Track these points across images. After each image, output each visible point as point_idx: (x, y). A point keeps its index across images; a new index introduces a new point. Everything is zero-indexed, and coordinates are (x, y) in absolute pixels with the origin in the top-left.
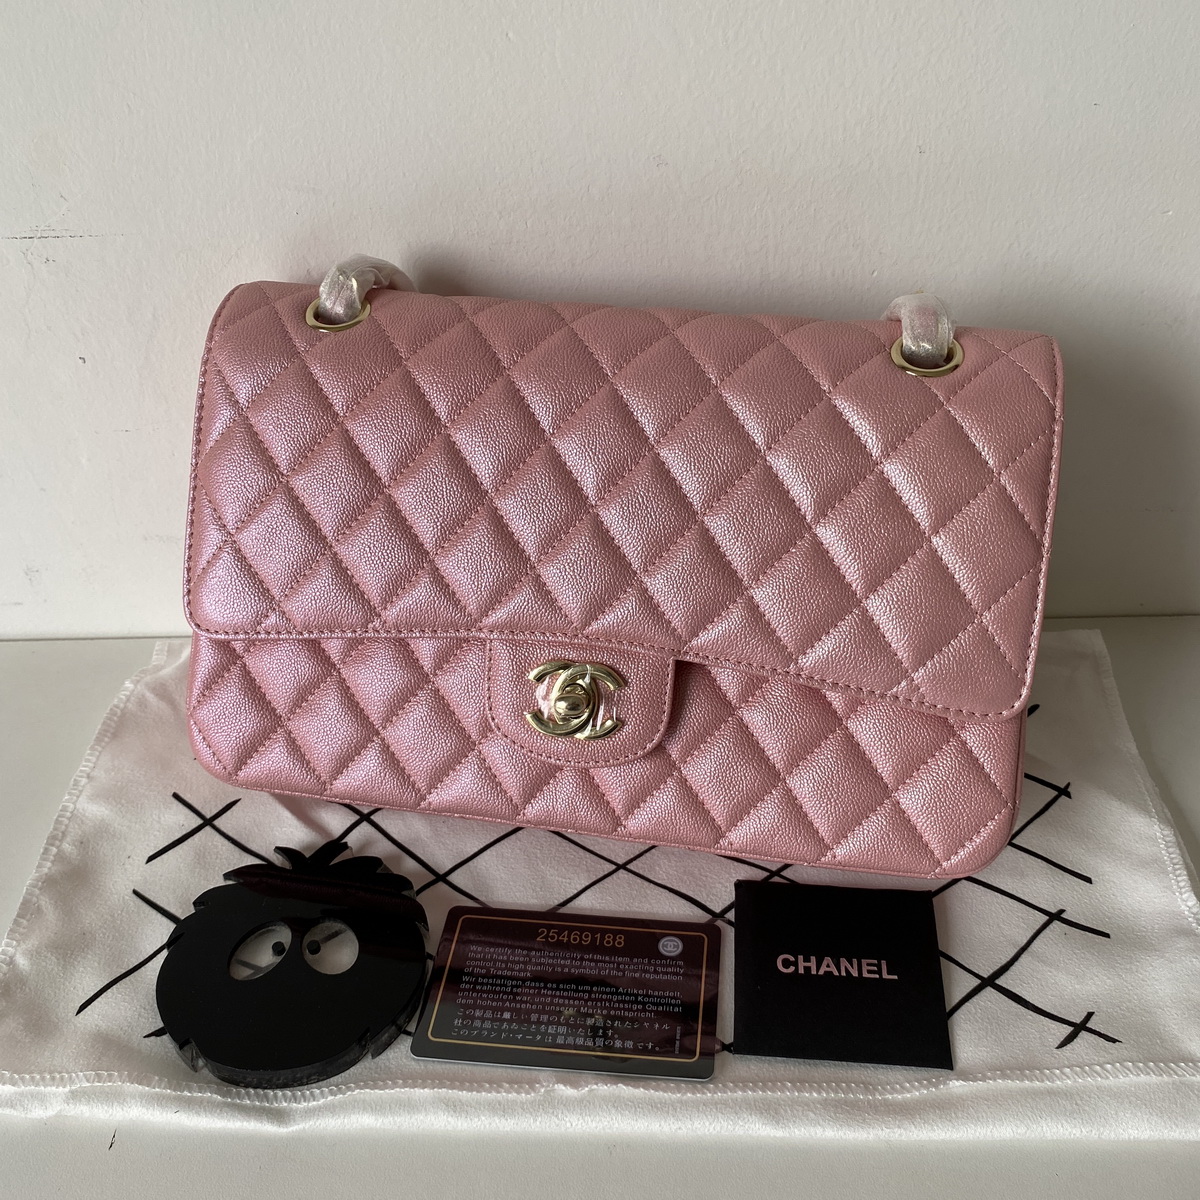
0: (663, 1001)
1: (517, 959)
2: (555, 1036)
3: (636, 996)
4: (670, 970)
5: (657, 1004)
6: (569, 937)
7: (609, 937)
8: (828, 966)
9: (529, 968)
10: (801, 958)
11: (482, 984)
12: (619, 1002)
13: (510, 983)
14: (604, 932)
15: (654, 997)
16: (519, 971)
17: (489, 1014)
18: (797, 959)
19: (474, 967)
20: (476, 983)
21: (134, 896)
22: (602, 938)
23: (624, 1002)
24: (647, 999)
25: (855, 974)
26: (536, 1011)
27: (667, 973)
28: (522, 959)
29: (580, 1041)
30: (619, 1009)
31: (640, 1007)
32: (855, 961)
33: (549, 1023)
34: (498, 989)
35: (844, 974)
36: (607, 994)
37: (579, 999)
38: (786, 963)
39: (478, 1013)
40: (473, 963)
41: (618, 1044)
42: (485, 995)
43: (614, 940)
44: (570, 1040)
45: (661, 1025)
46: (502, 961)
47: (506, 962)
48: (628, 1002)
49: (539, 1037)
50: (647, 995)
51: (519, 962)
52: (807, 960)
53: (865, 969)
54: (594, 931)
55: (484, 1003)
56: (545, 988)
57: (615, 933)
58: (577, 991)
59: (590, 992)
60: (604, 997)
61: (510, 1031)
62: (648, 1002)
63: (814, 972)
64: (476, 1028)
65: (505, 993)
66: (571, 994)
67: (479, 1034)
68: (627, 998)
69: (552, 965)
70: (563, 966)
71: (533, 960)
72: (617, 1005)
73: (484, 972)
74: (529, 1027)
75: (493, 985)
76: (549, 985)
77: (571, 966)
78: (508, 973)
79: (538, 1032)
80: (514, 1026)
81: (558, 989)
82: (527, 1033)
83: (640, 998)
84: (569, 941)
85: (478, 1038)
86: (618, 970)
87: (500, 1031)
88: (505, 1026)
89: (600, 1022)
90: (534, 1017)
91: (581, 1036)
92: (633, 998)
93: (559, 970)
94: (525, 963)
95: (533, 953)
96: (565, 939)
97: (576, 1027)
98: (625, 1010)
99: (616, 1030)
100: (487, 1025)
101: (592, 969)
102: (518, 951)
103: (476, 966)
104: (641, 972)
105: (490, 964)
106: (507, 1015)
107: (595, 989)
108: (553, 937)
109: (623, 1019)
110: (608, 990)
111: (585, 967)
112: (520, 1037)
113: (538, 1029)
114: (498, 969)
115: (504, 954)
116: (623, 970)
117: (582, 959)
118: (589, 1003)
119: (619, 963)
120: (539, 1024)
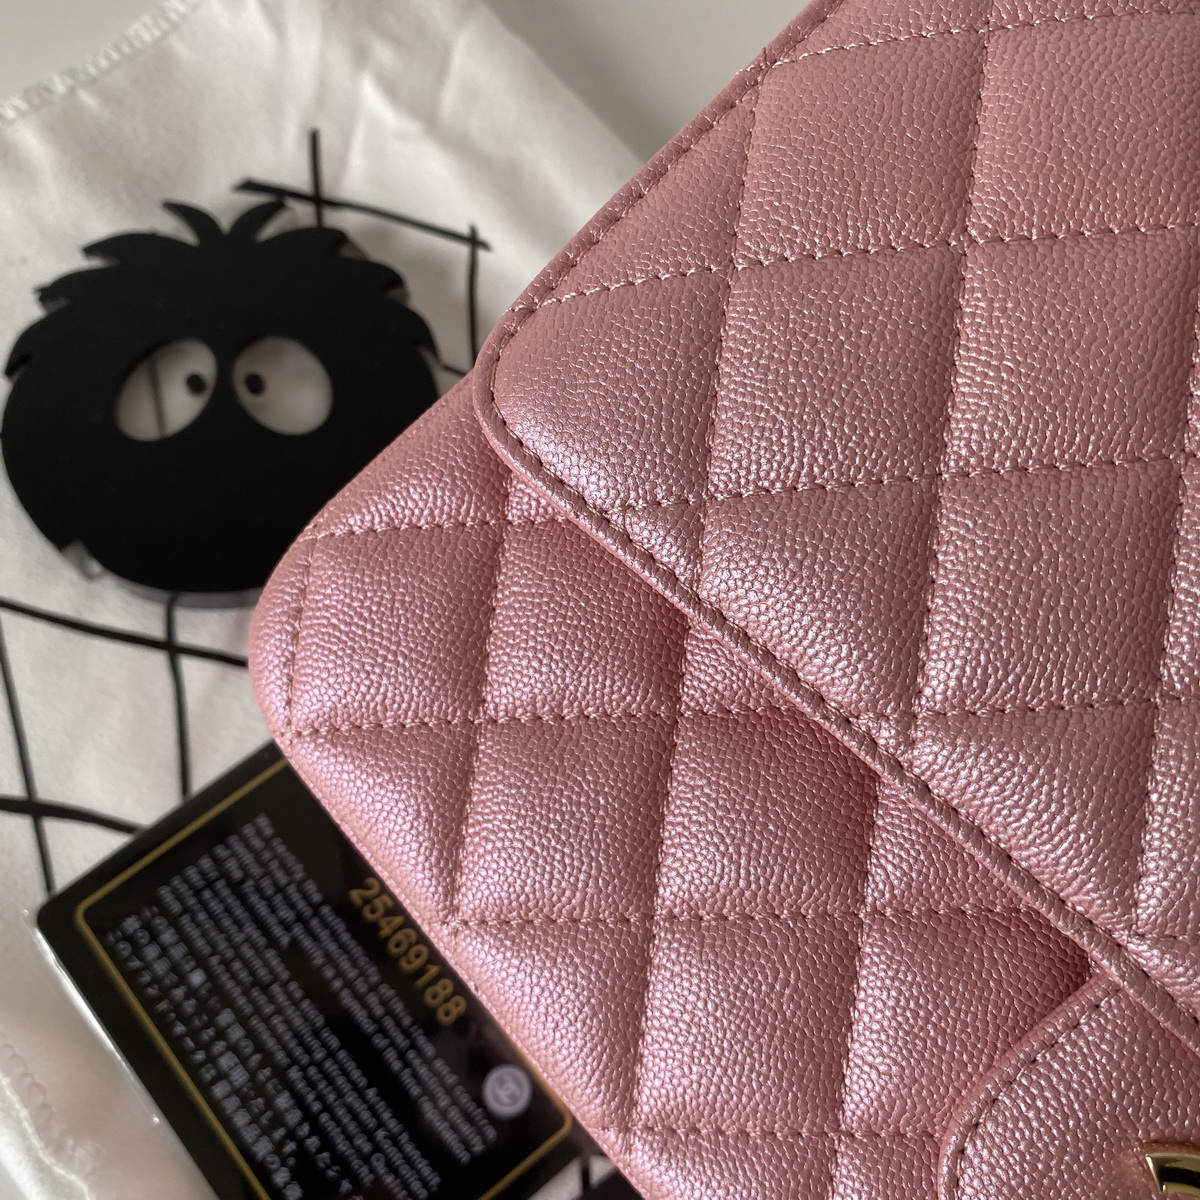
0: (405, 1170)
1: (296, 897)
2: (222, 1076)
3: (381, 1125)
4: (466, 1129)
5: (391, 1167)
6: (395, 933)
7: (445, 989)
9: (298, 930)
11: (216, 894)
12: (350, 1110)
13: (251, 929)
14: (448, 972)
15: (400, 1149)
16: (282, 922)
17: (178, 952)
19: (234, 855)
20: (210, 884)
22: (434, 982)
23: (355, 1117)
24: (387, 1145)
26: (237, 1012)
27: (454, 1128)
28: (301, 905)
29: (241, 1119)
30: (338, 1123)
31: (367, 1148)
33: (233, 1048)
34: (227, 922)
36: (349, 1080)
37: (308, 1051)
39: (168, 937)
40: (239, 848)
41: (281, 1177)
42: (202, 916)
43: (447, 1000)
44: (231, 1104)
46: (275, 883)
47: (280, 889)
48: (360, 1123)
50: (394, 1139)
51: (292, 906)
54: (436, 957)
55: (189, 928)
56: (284, 985)
57: (460, 990)
58: (316, 1033)
59: (331, 1055)
60: (340, 1081)
61: (177, 1007)
62: (383, 1152)
64: (141, 958)
65: (229, 939)
66: (306, 1030)
67: (137, 972)
68: (365, 1116)
69: (328, 956)
70: (340, 974)
71: (314, 923)
72: (341, 1112)
73: (237, 874)
74: (207, 1026)
75: (228, 910)
76: (293, 986)
77: (349, 984)
78: (262, 909)
79: (206, 1047)
80: (189, 1006)
81: (296, 1004)
82: (194, 1033)
83: (380, 1134)
84: (388, 939)
85: (131, 977)
86: (402, 1056)
87: (165, 994)
88: (179, 993)
89: (293, 1118)
90: (225, 1018)
91: (250, 1112)
92: (372, 1123)
93: (329, 973)
94: (300, 918)
95: (325, 910)
96: (386, 931)
97: (259, 1089)
98: (345, 1132)
99: (301, 1152)
100: (161, 968)
101: (371, 1016)
102: (311, 887)
103: (236, 856)
104: (426, 1091)
105: (256, 871)
106: (197, 978)
107: (342, 1055)
108: (373, 911)
109: (327, 1144)
110: (356, 1074)
111: (365, 1006)
112: (180, 1029)
113: (213, 1041)
114: (259, 890)
115: (289, 872)
116: (407, 1065)
117: (373, 988)
118: (312, 1071)
119: (413, 1046)
120: (221, 1034)
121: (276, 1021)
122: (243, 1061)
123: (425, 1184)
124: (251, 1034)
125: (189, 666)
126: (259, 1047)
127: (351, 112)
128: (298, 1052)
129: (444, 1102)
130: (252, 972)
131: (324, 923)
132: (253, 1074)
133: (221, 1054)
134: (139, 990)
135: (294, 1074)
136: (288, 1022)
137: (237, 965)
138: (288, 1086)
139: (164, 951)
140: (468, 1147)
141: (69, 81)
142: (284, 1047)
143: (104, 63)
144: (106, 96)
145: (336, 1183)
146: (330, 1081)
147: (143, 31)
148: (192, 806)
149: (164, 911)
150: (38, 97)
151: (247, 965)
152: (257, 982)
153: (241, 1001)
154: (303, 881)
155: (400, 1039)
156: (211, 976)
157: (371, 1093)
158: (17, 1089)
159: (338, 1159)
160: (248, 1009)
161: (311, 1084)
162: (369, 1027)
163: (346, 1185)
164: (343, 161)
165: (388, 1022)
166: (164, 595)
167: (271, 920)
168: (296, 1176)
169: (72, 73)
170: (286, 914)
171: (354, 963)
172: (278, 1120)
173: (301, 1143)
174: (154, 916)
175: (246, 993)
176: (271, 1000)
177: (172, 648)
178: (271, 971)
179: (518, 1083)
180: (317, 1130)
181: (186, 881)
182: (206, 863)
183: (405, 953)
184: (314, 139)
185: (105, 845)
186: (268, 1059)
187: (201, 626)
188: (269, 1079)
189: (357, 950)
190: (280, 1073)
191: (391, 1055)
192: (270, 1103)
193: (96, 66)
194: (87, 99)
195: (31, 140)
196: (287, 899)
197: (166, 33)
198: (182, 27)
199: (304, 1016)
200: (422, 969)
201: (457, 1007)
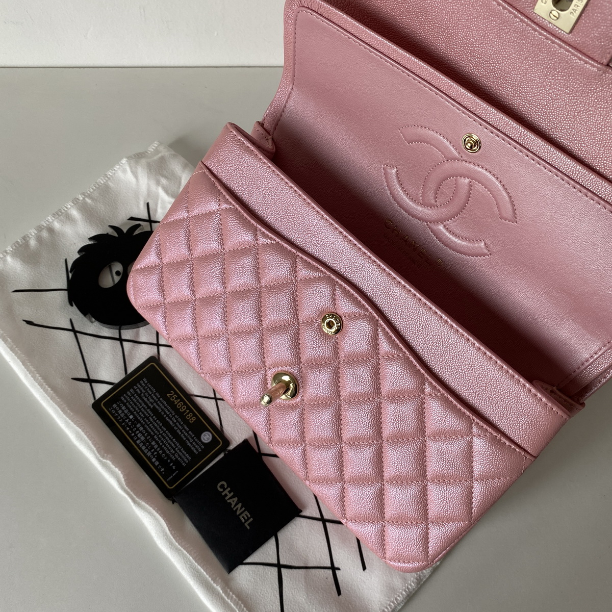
0: (183, 457)
1: (154, 397)
2: (138, 439)
3: (177, 447)
4: (197, 446)
5: (180, 456)
6: (178, 403)
7: (191, 415)
8: (233, 501)
9: (155, 404)
10: (229, 489)
11: (134, 397)
12: (169, 444)
13: (143, 405)
14: (191, 411)
15: (181, 452)
16: (151, 403)
17: (126, 411)
18: (227, 488)
19: (138, 388)
20: (133, 395)
21: (64, 261)
22: (188, 414)
23: (170, 445)
24: (178, 451)
25: (238, 513)
26: (141, 424)
27: (194, 446)
28: (155, 398)
29: (144, 448)
30: (166, 447)
31: (174, 452)
32: (244, 508)
33: (141, 432)
34: (138, 404)
35: (234, 509)
37: (159, 431)
38: (222, 486)
39: (124, 408)
40: (139, 386)
41: (154, 460)
42: (131, 403)
43: (191, 418)
44: (141, 445)
45: (173, 465)
46: (149, 394)
47: (150, 395)
48: (172, 447)
49: (133, 435)
50: (180, 450)
51: (153, 399)
52: (230, 492)
53: (244, 515)
54: (188, 408)
55: (129, 406)
56: (152, 417)
57: (195, 415)
58: (160, 427)
59: (164, 432)
60: (167, 438)
61: (127, 424)
62: (177, 453)
63: (226, 498)
64: (118, 413)
65: (138, 407)
66: (158, 427)
67: (117, 417)
68: (173, 445)
69: (162, 409)
70: (165, 413)
71: (158, 402)
72: (167, 445)
73: (139, 392)
74: (134, 428)
75: (138, 401)
76: (154, 417)
77: (168, 416)
78: (146, 400)
79: (135, 432)
80: (130, 423)
81: (155, 421)
82: (131, 429)
83: (177, 449)
84: (177, 404)
85: (115, 418)
86: (181, 431)
87: (124, 421)
88: (127, 421)
89: (156, 447)
90: (139, 425)
91: (145, 446)
92: (175, 447)
93: (163, 414)
94: (155, 401)
95: (161, 399)
96: (176, 403)
97: (148, 441)
98: (168, 449)
99: (158, 454)
100: (122, 415)
101: (173, 422)
102: (157, 394)
103: (139, 388)
104: (187, 438)
105: (144, 391)
106: (131, 417)
107: (167, 432)
108: (173, 398)
109: (164, 452)
110: (170, 436)
111: (171, 420)
112: (128, 429)
113: (136, 431)
114: (145, 396)
115: (152, 391)
116: (182, 433)
117: (174, 416)
118: (160, 436)
119: (184, 429)
120: (138, 429)
121: (151, 425)
122: (143, 435)
123: (187, 459)
124: (145, 429)
125: (125, 343)
126: (147, 431)
127: (157, 198)
128: (156, 432)
129: (191, 441)
130: (144, 415)
131: (162, 403)
132: (146, 438)
133: (138, 434)
134: (117, 421)
135: (155, 437)
136: (153, 425)
137: (140, 413)
138: (154, 440)
139: (123, 412)
140: (197, 450)
141: (83, 196)
142: (153, 431)
143: (92, 190)
144: (93, 199)
145: (167, 460)
146: (164, 438)
147: (101, 181)
148: (128, 377)
149: (122, 402)
150: (75, 201)
151: (143, 413)
152: (146, 417)
153: (142, 421)
154: (155, 393)
155: (180, 427)
156: (135, 416)
157: (174, 440)
158: (93, 444)
159: (167, 455)
160: (144, 423)
161: (160, 439)
162: (173, 425)
163: (169, 461)
164: (156, 210)
165: (177, 424)
166: (118, 327)
167: (148, 402)
168: (157, 459)
169: (83, 194)
170: (151, 400)
171: (169, 411)
172: (152, 447)
173: (158, 452)
174: (120, 404)
175: (143, 420)
176: (149, 421)
177: (121, 340)
178: (149, 414)
179: (209, 435)
180: (162, 449)
181: (127, 395)
182: (132, 390)
183: (181, 408)
184: (148, 204)
185: (107, 388)
186: (149, 434)
187: (127, 334)
188: (149, 439)
189: (169, 408)
190: (152, 437)
191: (178, 431)
192: (150, 444)
193: (89, 191)
194: (88, 201)
195: (75, 213)
196: (152, 397)
197: (107, 181)
198: (111, 179)
199: (157, 424)
200: (185, 411)
201: (194, 419)
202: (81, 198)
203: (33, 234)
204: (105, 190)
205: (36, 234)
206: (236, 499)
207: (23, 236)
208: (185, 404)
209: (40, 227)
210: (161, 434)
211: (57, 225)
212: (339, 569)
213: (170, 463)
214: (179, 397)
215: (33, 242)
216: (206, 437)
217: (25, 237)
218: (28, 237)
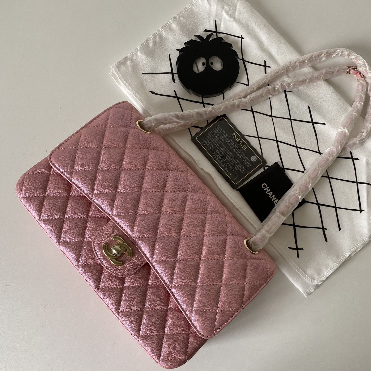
0: (241, 168)
1: (224, 136)
2: (217, 158)
3: (238, 163)
4: (249, 163)
6: (238, 140)
7: (245, 146)
8: (270, 194)
9: (225, 140)
10: (268, 187)
11: (214, 135)
13: (219, 140)
14: (245, 144)
15: (240, 166)
16: (223, 139)
17: (210, 143)
18: (267, 187)
20: (213, 134)
21: (168, 56)
22: (243, 146)
23: (234, 162)
24: (239, 165)
25: (273, 200)
26: (218, 150)
27: (247, 163)
29: (220, 162)
31: (236, 166)
32: (276, 198)
33: (218, 154)
34: (216, 139)
35: (271, 198)
37: (228, 154)
38: (264, 186)
39: (208, 141)
40: (216, 129)
41: (226, 169)
42: (212, 138)
43: (245, 148)
44: (219, 161)
45: (236, 172)
46: (221, 134)
47: (222, 135)
48: (235, 163)
49: (214, 155)
50: (239, 164)
51: (224, 137)
52: (268, 189)
53: (276, 201)
54: (243, 142)
55: (211, 140)
56: (224, 146)
57: (247, 146)
58: (229, 152)
60: (232, 158)
61: (210, 149)
63: (267, 192)
64: (205, 144)
65: (216, 141)
66: (227, 152)
68: (236, 162)
69: (229, 142)
70: (231, 145)
71: (227, 139)
72: (232, 162)
73: (216, 133)
75: (216, 137)
77: (232, 146)
78: (220, 137)
79: (215, 154)
80: (212, 149)
81: (226, 149)
82: (213, 152)
85: (204, 146)
86: (240, 155)
89: (227, 162)
90: (217, 151)
93: (229, 145)
94: (225, 138)
95: (228, 137)
96: (236, 139)
97: (222, 159)
98: (233, 164)
99: (228, 166)
100: (208, 145)
101: (235, 150)
103: (216, 131)
104: (243, 159)
105: (219, 132)
106: (213, 146)
107: (232, 155)
108: (235, 137)
110: (234, 157)
112: (211, 152)
114: (219, 134)
115: (223, 132)
116: (241, 156)
117: (235, 147)
119: (241, 153)
120: (216, 153)
121: (223, 151)
122: (220, 156)
123: (244, 170)
124: (220, 152)
125: (206, 105)
126: (221, 154)
127: (221, 17)
129: (246, 160)
130: (220, 145)
131: (229, 139)
132: (221, 157)
134: (205, 148)
136: (225, 151)
137: (217, 144)
138: (225, 158)
139: (208, 143)
140: (249, 165)
142: (225, 154)
144: (184, 18)
146: (231, 158)
147: (188, 6)
148: (209, 125)
150: (175, 19)
151: (219, 144)
152: (220, 146)
154: (225, 133)
155: (239, 153)
157: (236, 159)
159: (233, 167)
160: (220, 150)
161: (228, 158)
164: (220, 25)
165: (238, 151)
168: (228, 169)
169: (179, 14)
171: (233, 144)
172: (225, 162)
174: (206, 138)
175: (219, 148)
176: (222, 148)
177: (203, 103)
178: (222, 145)
180: (230, 164)
181: (210, 134)
182: (212, 131)
183: (239, 142)
184: (216, 21)
185: (198, 130)
186: (223, 156)
187: (207, 100)
189: (233, 142)
190: (224, 157)
191: (238, 155)
192: (223, 161)
193: (182, 13)
195: (174, 26)
196: (223, 136)
197: (192, 6)
198: (195, 5)
199: (227, 150)
200: (242, 144)
201: (246, 149)
202: (178, 17)
203: (151, 39)
204: (191, 12)
205: (153, 39)
206: (272, 193)
207: (146, 40)
208: (241, 140)
209: (155, 34)
210: (229, 156)
211: (164, 34)
212: (326, 229)
213: (234, 171)
214: (238, 136)
215: (151, 44)
216: (254, 159)
217: (147, 40)
218: (149, 40)
